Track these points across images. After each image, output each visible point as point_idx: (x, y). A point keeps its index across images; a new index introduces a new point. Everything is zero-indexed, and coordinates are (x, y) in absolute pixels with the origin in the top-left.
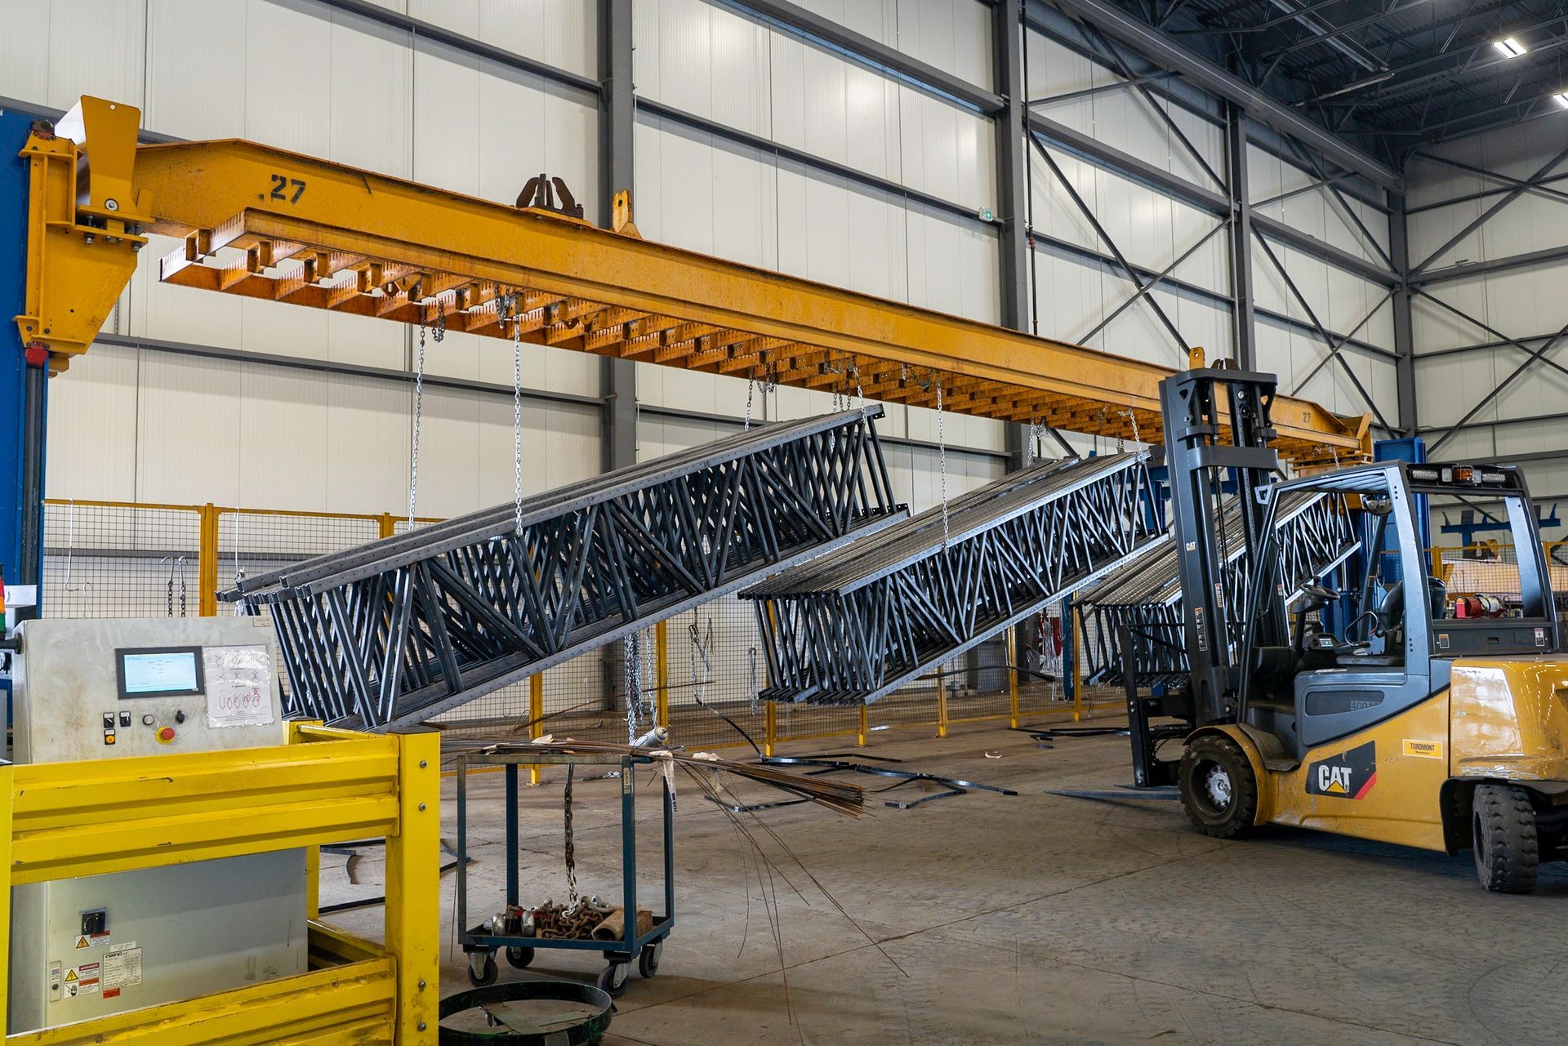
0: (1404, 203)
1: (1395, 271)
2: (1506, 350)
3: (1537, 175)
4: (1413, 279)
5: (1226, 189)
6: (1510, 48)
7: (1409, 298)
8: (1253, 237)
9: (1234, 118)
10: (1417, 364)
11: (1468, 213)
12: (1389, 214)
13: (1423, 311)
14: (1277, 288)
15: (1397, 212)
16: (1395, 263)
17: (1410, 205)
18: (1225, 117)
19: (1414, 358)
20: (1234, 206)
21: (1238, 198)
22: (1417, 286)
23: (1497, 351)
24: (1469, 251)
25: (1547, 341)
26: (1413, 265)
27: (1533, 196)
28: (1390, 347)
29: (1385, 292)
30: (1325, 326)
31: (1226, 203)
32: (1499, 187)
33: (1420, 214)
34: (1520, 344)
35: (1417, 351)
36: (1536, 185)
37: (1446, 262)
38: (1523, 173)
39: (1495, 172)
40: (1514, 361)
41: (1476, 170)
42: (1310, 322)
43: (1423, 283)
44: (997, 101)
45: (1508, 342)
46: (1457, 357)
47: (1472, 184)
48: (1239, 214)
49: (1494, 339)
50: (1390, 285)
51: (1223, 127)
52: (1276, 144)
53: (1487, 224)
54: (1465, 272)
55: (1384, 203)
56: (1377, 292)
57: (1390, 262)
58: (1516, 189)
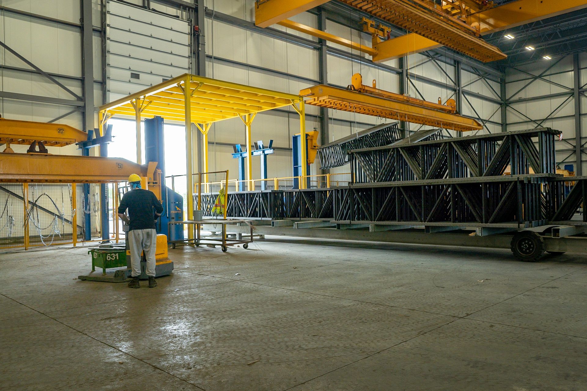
0: (505, 81)
1: (502, 100)
2: (532, 123)
3: (541, 75)
4: (506, 102)
5: (455, 84)
6: (530, 48)
7: (506, 107)
8: (462, 95)
9: (458, 64)
10: (507, 126)
11: (522, 84)
12: (501, 84)
13: (509, 111)
14: (469, 108)
15: (503, 84)
16: (502, 98)
17: (506, 81)
18: (455, 64)
19: (507, 124)
20: (458, 88)
21: (459, 86)
22: (508, 104)
23: (529, 123)
24: (522, 95)
25: (542, 121)
26: (507, 98)
27: (539, 80)
28: (500, 122)
29: (499, 106)
30: (481, 118)
31: (455, 88)
32: (531, 77)
33: (509, 84)
34: (535, 121)
35: (507, 123)
36: (540, 77)
37: (516, 98)
38: (537, 74)
39: (529, 73)
40: (533, 126)
41: (525, 72)
42: (478, 117)
43: (510, 103)
44: (400, 71)
45: (532, 121)
46: (518, 124)
47: (523, 76)
48: (459, 90)
49: (528, 120)
50: (501, 104)
51: (455, 67)
52: (469, 69)
53: (527, 88)
54: (521, 101)
55: (499, 81)
56: (497, 106)
57: (501, 98)
58: (535, 78)
